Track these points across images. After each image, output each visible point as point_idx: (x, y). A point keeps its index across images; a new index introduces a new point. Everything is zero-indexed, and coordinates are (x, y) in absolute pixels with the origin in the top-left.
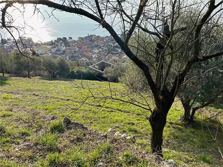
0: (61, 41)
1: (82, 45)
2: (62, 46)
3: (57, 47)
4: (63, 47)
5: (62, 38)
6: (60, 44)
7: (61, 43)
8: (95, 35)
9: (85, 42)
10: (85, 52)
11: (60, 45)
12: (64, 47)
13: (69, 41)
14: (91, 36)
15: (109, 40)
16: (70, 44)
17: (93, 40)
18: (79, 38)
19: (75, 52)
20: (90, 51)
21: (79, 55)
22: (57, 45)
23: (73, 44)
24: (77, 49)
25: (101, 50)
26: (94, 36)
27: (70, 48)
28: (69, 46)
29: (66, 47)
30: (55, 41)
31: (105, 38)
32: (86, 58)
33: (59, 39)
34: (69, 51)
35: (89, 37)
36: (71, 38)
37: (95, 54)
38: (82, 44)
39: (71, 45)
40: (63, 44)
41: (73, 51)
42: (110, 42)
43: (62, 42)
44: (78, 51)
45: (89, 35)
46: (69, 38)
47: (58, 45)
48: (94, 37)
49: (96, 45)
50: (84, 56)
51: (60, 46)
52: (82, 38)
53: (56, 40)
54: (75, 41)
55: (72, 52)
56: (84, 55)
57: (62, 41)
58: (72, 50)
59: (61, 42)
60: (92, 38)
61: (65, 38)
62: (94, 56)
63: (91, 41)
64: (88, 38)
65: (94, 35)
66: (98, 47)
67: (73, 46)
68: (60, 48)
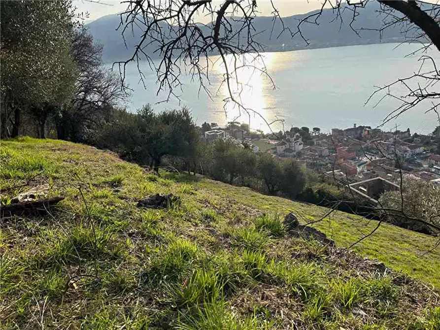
0: (298, 134)
1: (337, 145)
2: (298, 143)
3: (288, 143)
4: (300, 144)
5: (300, 128)
6: (295, 140)
7: (298, 138)
8: (370, 128)
9: (345, 139)
10: (342, 158)
11: (293, 141)
12: (302, 145)
13: (314, 134)
14: (361, 128)
15: (401, 140)
16: (314, 140)
17: (363, 136)
18: (334, 130)
19: (321, 156)
20: (353, 159)
21: (327, 164)
22: (289, 141)
23: (320, 142)
24: (326, 152)
25: (377, 158)
26: (367, 129)
27: (313, 148)
28: (312, 144)
29: (306, 144)
30: (287, 132)
31: (392, 135)
32: (341, 171)
33: (295, 130)
34: (309, 153)
35: (355, 129)
36: (317, 129)
37: (363, 166)
38: (339, 142)
39: (315, 143)
40: (300, 140)
41: (317, 154)
42: (403, 144)
44: (327, 156)
45: (357, 127)
46: (314, 129)
47: (291, 140)
48: (367, 131)
49: (369, 147)
50: (339, 167)
51: (293, 143)
52: (341, 131)
53: (289, 131)
54: (324, 136)
55: (317, 156)
56: (339, 165)
57: (299, 133)
58: (316, 151)
59: (297, 135)
60: (361, 133)
61: (306, 129)
62: (359, 169)
63: (359, 138)
64: (354, 132)
65: (367, 127)
66: (372, 153)
67: (318, 145)
68: (292, 147)
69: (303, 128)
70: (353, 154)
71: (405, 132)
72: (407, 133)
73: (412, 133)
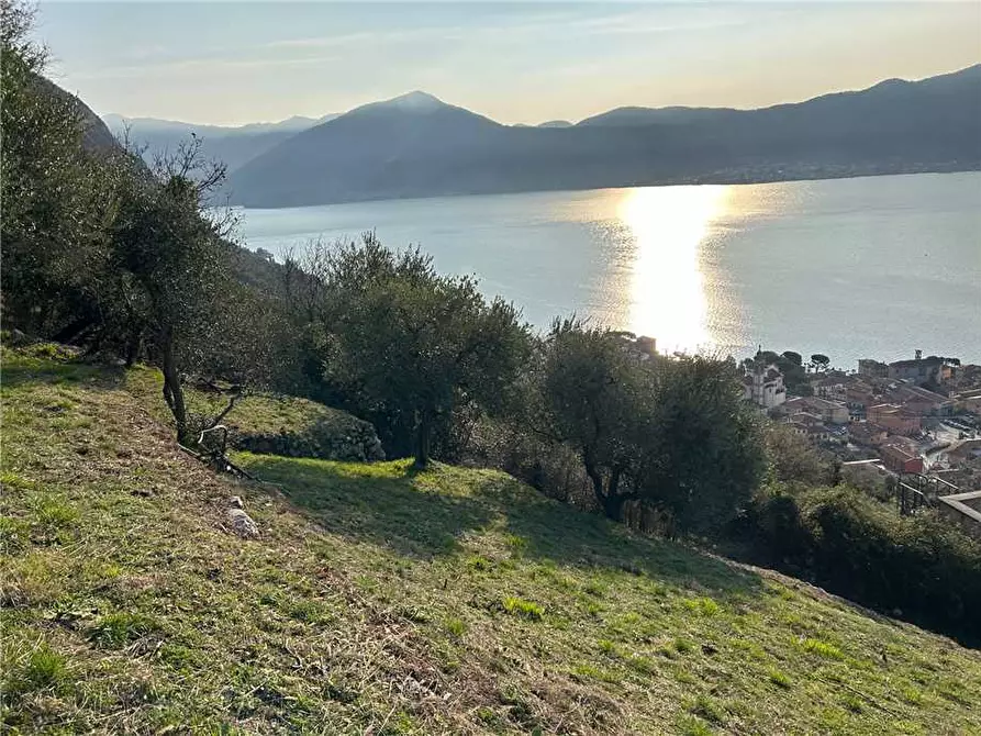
0: (772, 367)
1: (871, 398)
2: (774, 389)
3: (748, 388)
4: (778, 392)
5: (779, 353)
6: (766, 380)
7: (773, 375)
8: (956, 362)
9: (893, 386)
10: (881, 431)
11: (762, 381)
12: (783, 395)
13: (813, 370)
14: (934, 361)
16: (814, 384)
17: (939, 381)
18: (862, 363)
19: (829, 422)
20: (914, 435)
21: (844, 443)
22: (750, 381)
23: (829, 389)
24: (842, 414)
25: (977, 438)
26: (950, 365)
27: (811, 402)
28: (808, 392)
29: (792, 393)
30: (748, 361)
32: (879, 463)
33: (766, 358)
34: (798, 412)
35: (917, 363)
36: (822, 359)
37: (939, 454)
38: (876, 391)
39: (816, 390)
40: (779, 382)
41: (819, 417)
43: (777, 370)
44: (844, 424)
45: (924, 357)
46: (814, 357)
47: (756, 381)
48: (949, 371)
49: (956, 409)
50: (874, 450)
51: (761, 388)
52: (882, 365)
53: (752, 359)
54: (839, 376)
55: (818, 421)
56: (875, 447)
57: (777, 365)
58: (818, 410)
59: (772, 370)
60: (935, 373)
61: (794, 358)
62: (928, 463)
63: (931, 385)
64: (915, 371)
65: (949, 360)
67: (823, 394)
68: (758, 396)
69: (786, 354)
70: (909, 425)
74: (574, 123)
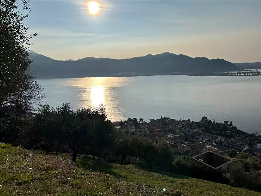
0: (131, 122)
1: (153, 128)
2: (132, 128)
3: (126, 128)
4: (133, 128)
5: (132, 119)
6: (130, 126)
8: (169, 118)
9: (157, 125)
11: (129, 126)
12: (134, 129)
13: (140, 122)
14: (165, 118)
15: (186, 125)
16: (141, 126)
17: (167, 123)
18: (151, 120)
20: (163, 136)
22: (126, 126)
23: (144, 127)
24: (148, 133)
25: (176, 136)
27: (141, 130)
28: (140, 128)
29: (136, 129)
30: (125, 121)
31: (181, 122)
33: (130, 120)
34: (138, 133)
36: (141, 120)
37: (169, 140)
38: (154, 127)
40: (133, 126)
41: (143, 134)
42: (188, 127)
43: (132, 123)
44: (148, 135)
45: (163, 118)
46: (140, 119)
47: (128, 126)
48: (168, 120)
49: (171, 129)
51: (129, 128)
52: (155, 120)
53: (127, 121)
54: (146, 123)
55: (143, 135)
58: (142, 132)
60: (165, 121)
61: (136, 119)
63: (165, 124)
64: (161, 121)
66: (172, 132)
67: (143, 128)
68: (129, 130)
69: (134, 119)
70: (162, 134)
71: (188, 120)
72: (188, 121)
73: (191, 121)
74: (75, 60)
